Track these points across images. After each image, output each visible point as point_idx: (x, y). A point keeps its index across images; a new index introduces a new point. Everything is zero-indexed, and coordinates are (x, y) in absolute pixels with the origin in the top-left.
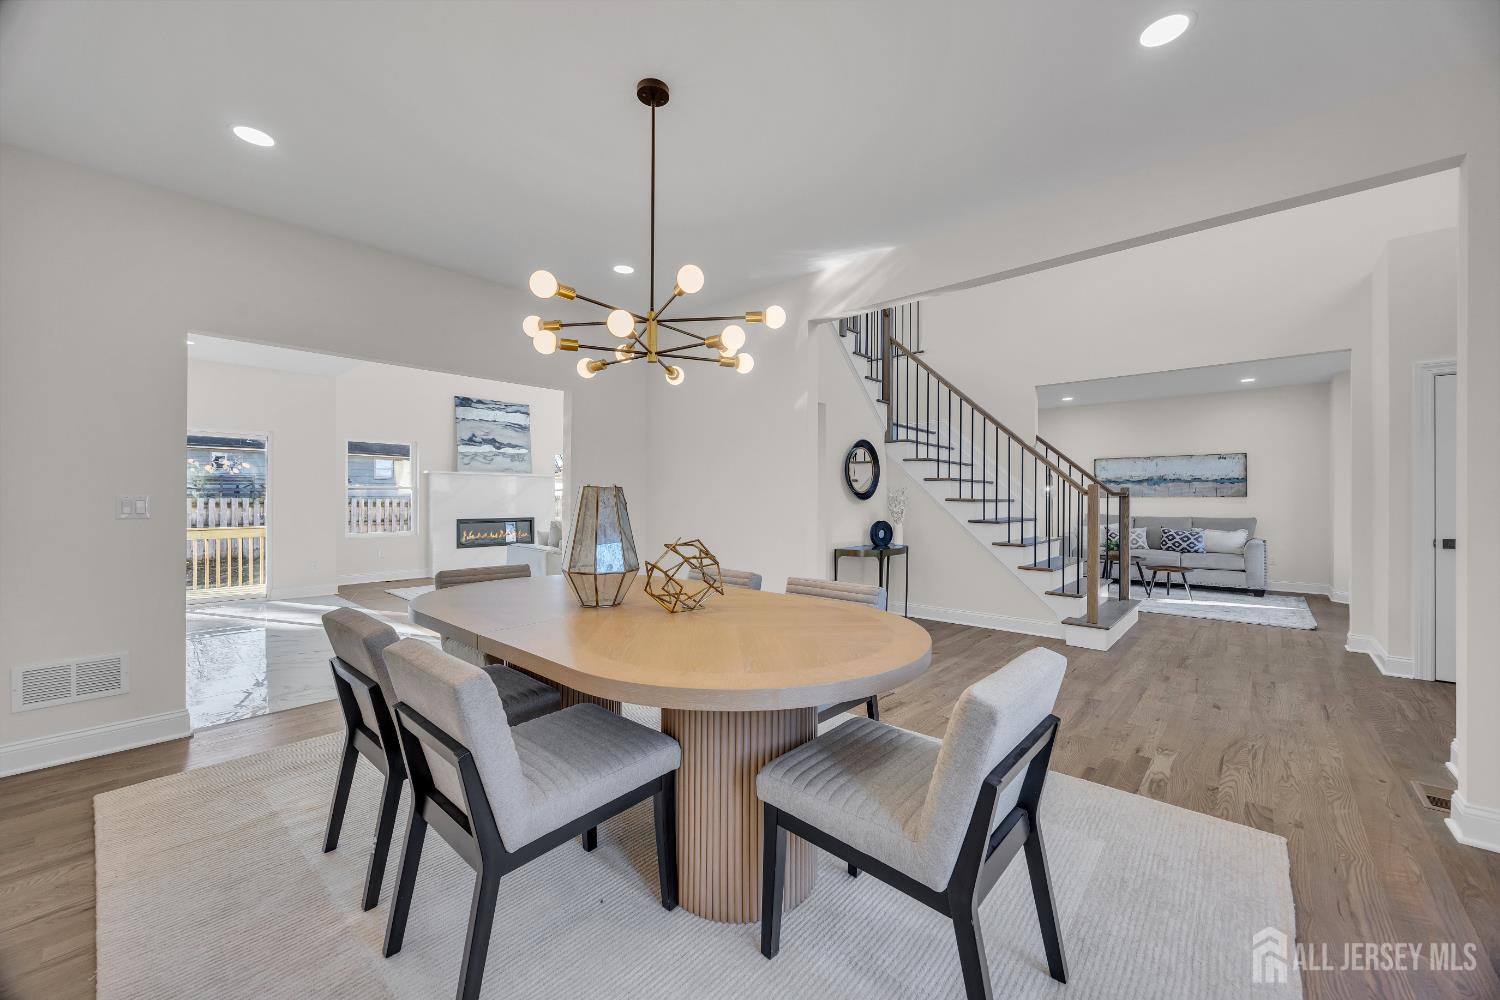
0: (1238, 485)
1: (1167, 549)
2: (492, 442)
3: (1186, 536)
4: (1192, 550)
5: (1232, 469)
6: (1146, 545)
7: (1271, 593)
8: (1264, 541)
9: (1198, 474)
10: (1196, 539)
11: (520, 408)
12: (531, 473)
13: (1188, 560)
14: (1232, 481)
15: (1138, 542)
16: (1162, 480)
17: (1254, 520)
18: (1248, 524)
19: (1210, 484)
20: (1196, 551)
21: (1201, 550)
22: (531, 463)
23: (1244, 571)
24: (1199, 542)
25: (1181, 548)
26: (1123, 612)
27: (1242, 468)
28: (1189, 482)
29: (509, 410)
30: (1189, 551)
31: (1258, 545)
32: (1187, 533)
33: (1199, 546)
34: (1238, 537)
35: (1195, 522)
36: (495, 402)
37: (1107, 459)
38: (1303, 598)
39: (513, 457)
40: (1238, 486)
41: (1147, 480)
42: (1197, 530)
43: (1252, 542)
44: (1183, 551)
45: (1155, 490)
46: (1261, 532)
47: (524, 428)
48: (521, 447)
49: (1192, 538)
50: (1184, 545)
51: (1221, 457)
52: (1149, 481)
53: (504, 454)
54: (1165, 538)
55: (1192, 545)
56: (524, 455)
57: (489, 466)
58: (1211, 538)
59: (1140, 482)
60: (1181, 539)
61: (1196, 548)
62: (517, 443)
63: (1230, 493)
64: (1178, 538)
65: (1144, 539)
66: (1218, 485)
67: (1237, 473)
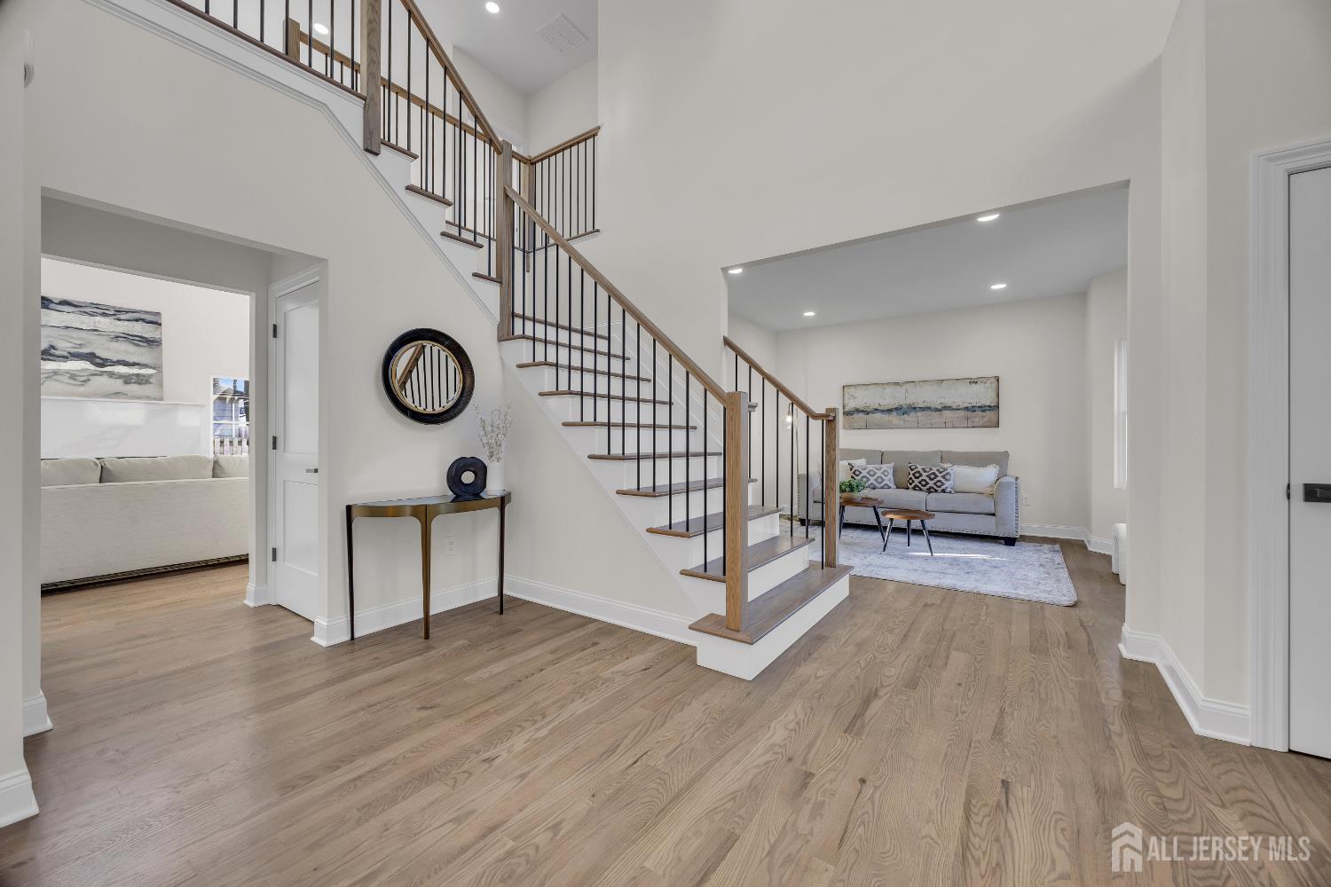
0: (987, 414)
1: (914, 488)
2: (91, 357)
3: (934, 473)
4: (939, 489)
5: (983, 396)
6: (892, 485)
7: (1023, 538)
8: (1017, 478)
9: (948, 402)
10: (944, 477)
11: (143, 316)
12: (161, 399)
13: (934, 500)
14: (983, 409)
15: (883, 480)
16: (913, 408)
17: (1006, 454)
18: (1000, 459)
19: (961, 413)
20: (944, 491)
21: (949, 489)
22: (161, 386)
23: (994, 515)
24: (946, 480)
25: (928, 487)
26: (829, 581)
27: (994, 395)
28: (937, 410)
29: (123, 317)
30: (936, 491)
31: (1009, 484)
32: (934, 470)
33: (947, 484)
34: (990, 473)
35: (944, 456)
36: (97, 306)
37: (855, 386)
38: (1057, 547)
39: (127, 380)
40: (990, 415)
41: (896, 409)
42: (945, 466)
43: (1004, 480)
44: (929, 491)
45: (904, 421)
46: (1013, 470)
47: (153, 343)
48: (146, 366)
49: (939, 475)
50: (931, 483)
51: (974, 382)
52: (899, 410)
53: (111, 374)
54: (911, 476)
55: (939, 484)
56: (150, 376)
57: (82, 389)
58: (962, 475)
59: (889, 411)
60: (928, 476)
61: (943, 487)
62: (136, 360)
63: (981, 423)
64: (924, 476)
65: (891, 476)
66: (969, 414)
67: (988, 400)
